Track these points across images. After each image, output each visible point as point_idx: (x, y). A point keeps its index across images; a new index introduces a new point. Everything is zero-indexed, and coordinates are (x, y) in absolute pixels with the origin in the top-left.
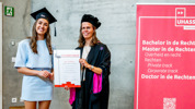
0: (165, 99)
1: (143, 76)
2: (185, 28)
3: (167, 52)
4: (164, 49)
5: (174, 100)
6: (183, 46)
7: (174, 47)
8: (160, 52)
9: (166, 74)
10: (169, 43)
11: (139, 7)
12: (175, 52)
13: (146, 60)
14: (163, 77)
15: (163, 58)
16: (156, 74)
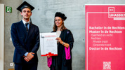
0: (104, 63)
1: (91, 49)
2: (115, 19)
3: (104, 33)
4: (102, 32)
5: (110, 63)
6: (114, 30)
7: (108, 30)
8: (100, 33)
9: (104, 47)
10: (105, 28)
11: (87, 7)
12: (109, 33)
13: (92, 38)
14: (102, 49)
15: (102, 37)
16: (98, 47)
